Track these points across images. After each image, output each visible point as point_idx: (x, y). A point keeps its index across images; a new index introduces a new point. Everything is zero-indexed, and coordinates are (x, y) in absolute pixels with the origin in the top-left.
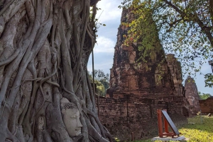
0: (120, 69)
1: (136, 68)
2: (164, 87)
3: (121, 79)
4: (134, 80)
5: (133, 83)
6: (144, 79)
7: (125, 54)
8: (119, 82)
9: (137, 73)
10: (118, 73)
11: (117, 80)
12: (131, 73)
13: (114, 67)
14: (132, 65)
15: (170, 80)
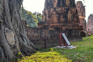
0: (48, 11)
1: (57, 10)
2: (73, 21)
3: (48, 17)
4: (56, 17)
5: (55, 19)
6: (62, 16)
7: (51, 2)
8: (47, 18)
9: (57, 13)
10: (47, 13)
11: (46, 17)
12: (54, 13)
13: (45, 10)
14: (55, 9)
15: (77, 17)
